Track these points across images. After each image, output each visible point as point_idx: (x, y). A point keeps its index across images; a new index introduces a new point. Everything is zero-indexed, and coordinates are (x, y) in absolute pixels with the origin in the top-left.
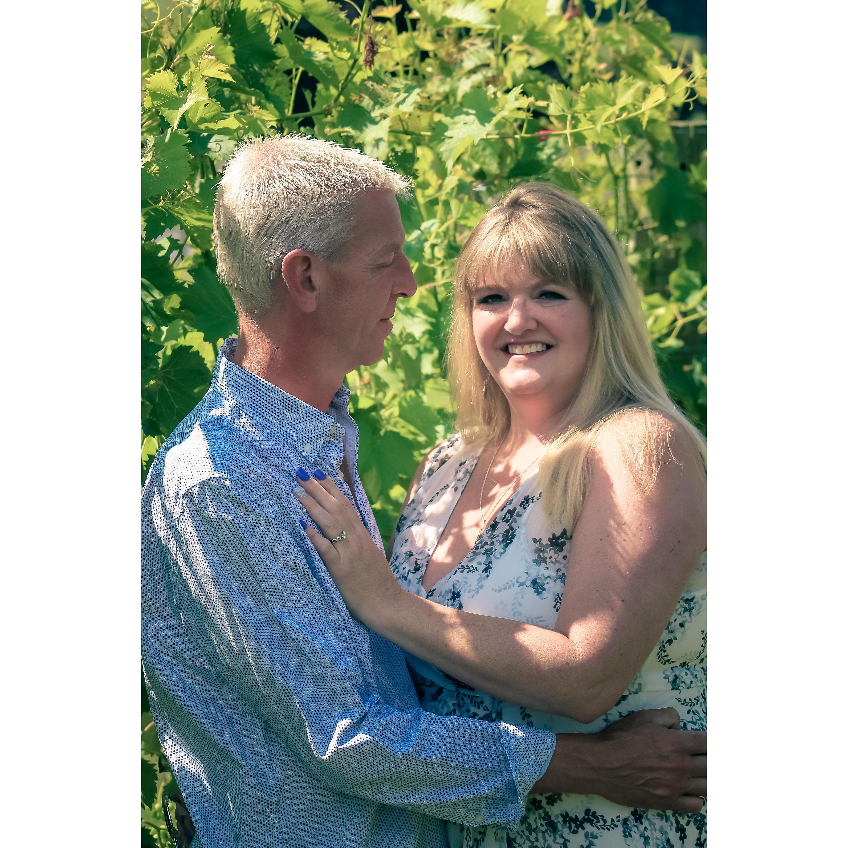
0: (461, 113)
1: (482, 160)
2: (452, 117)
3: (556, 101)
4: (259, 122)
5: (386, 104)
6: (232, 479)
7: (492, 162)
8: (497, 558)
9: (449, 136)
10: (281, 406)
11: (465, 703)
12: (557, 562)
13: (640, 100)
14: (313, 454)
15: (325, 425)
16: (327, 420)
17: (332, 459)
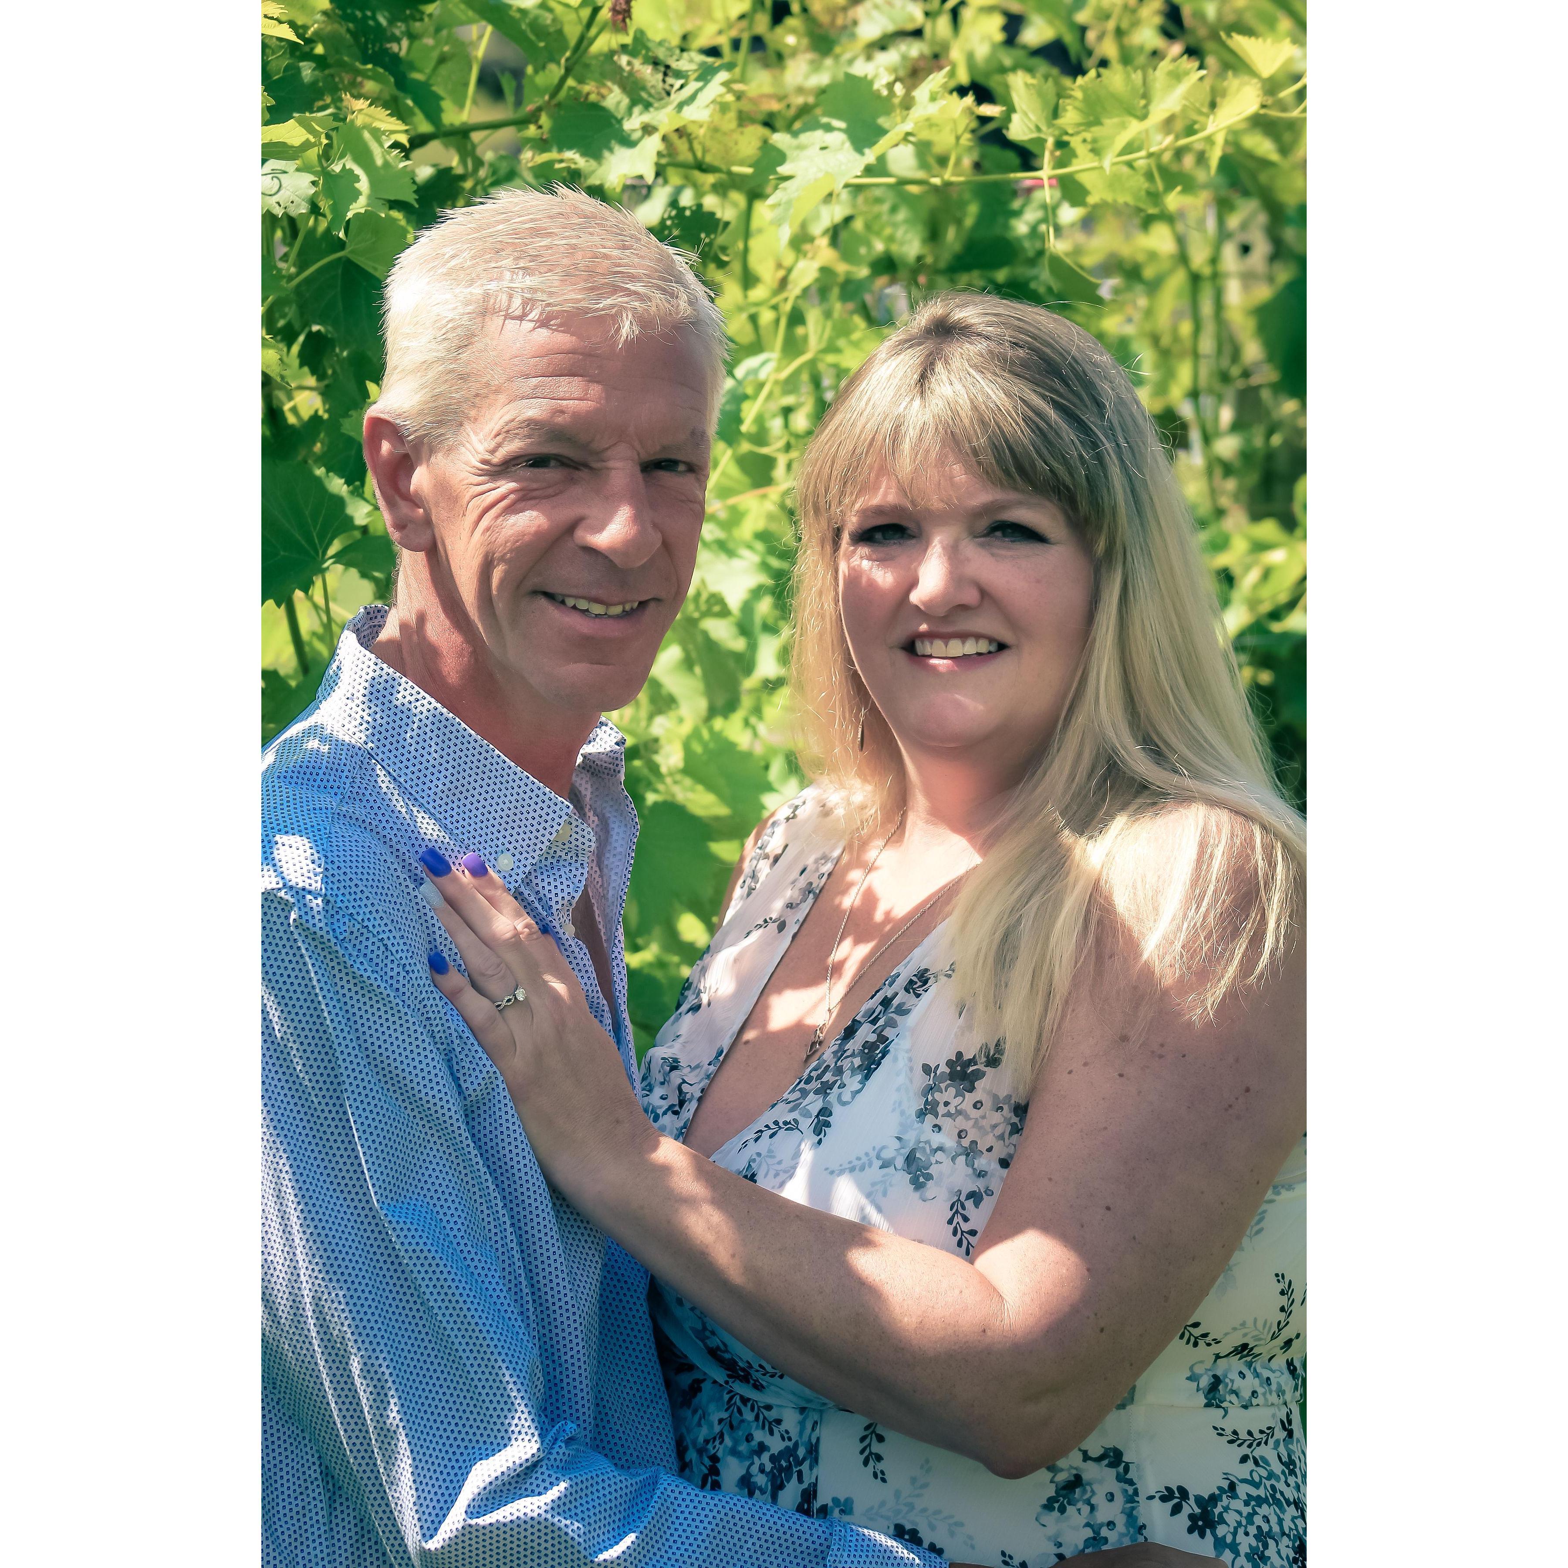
0: (815, 126)
1: (888, 231)
2: (795, 134)
3: (1024, 107)
4: (367, 135)
5: (656, 105)
6: (329, 897)
7: (909, 235)
8: (844, 1104)
9: (788, 174)
11: (743, 1421)
12: (959, 1112)
13: (1205, 110)
14: (515, 877)
15: (549, 818)
16: (557, 808)
17: (552, 895)
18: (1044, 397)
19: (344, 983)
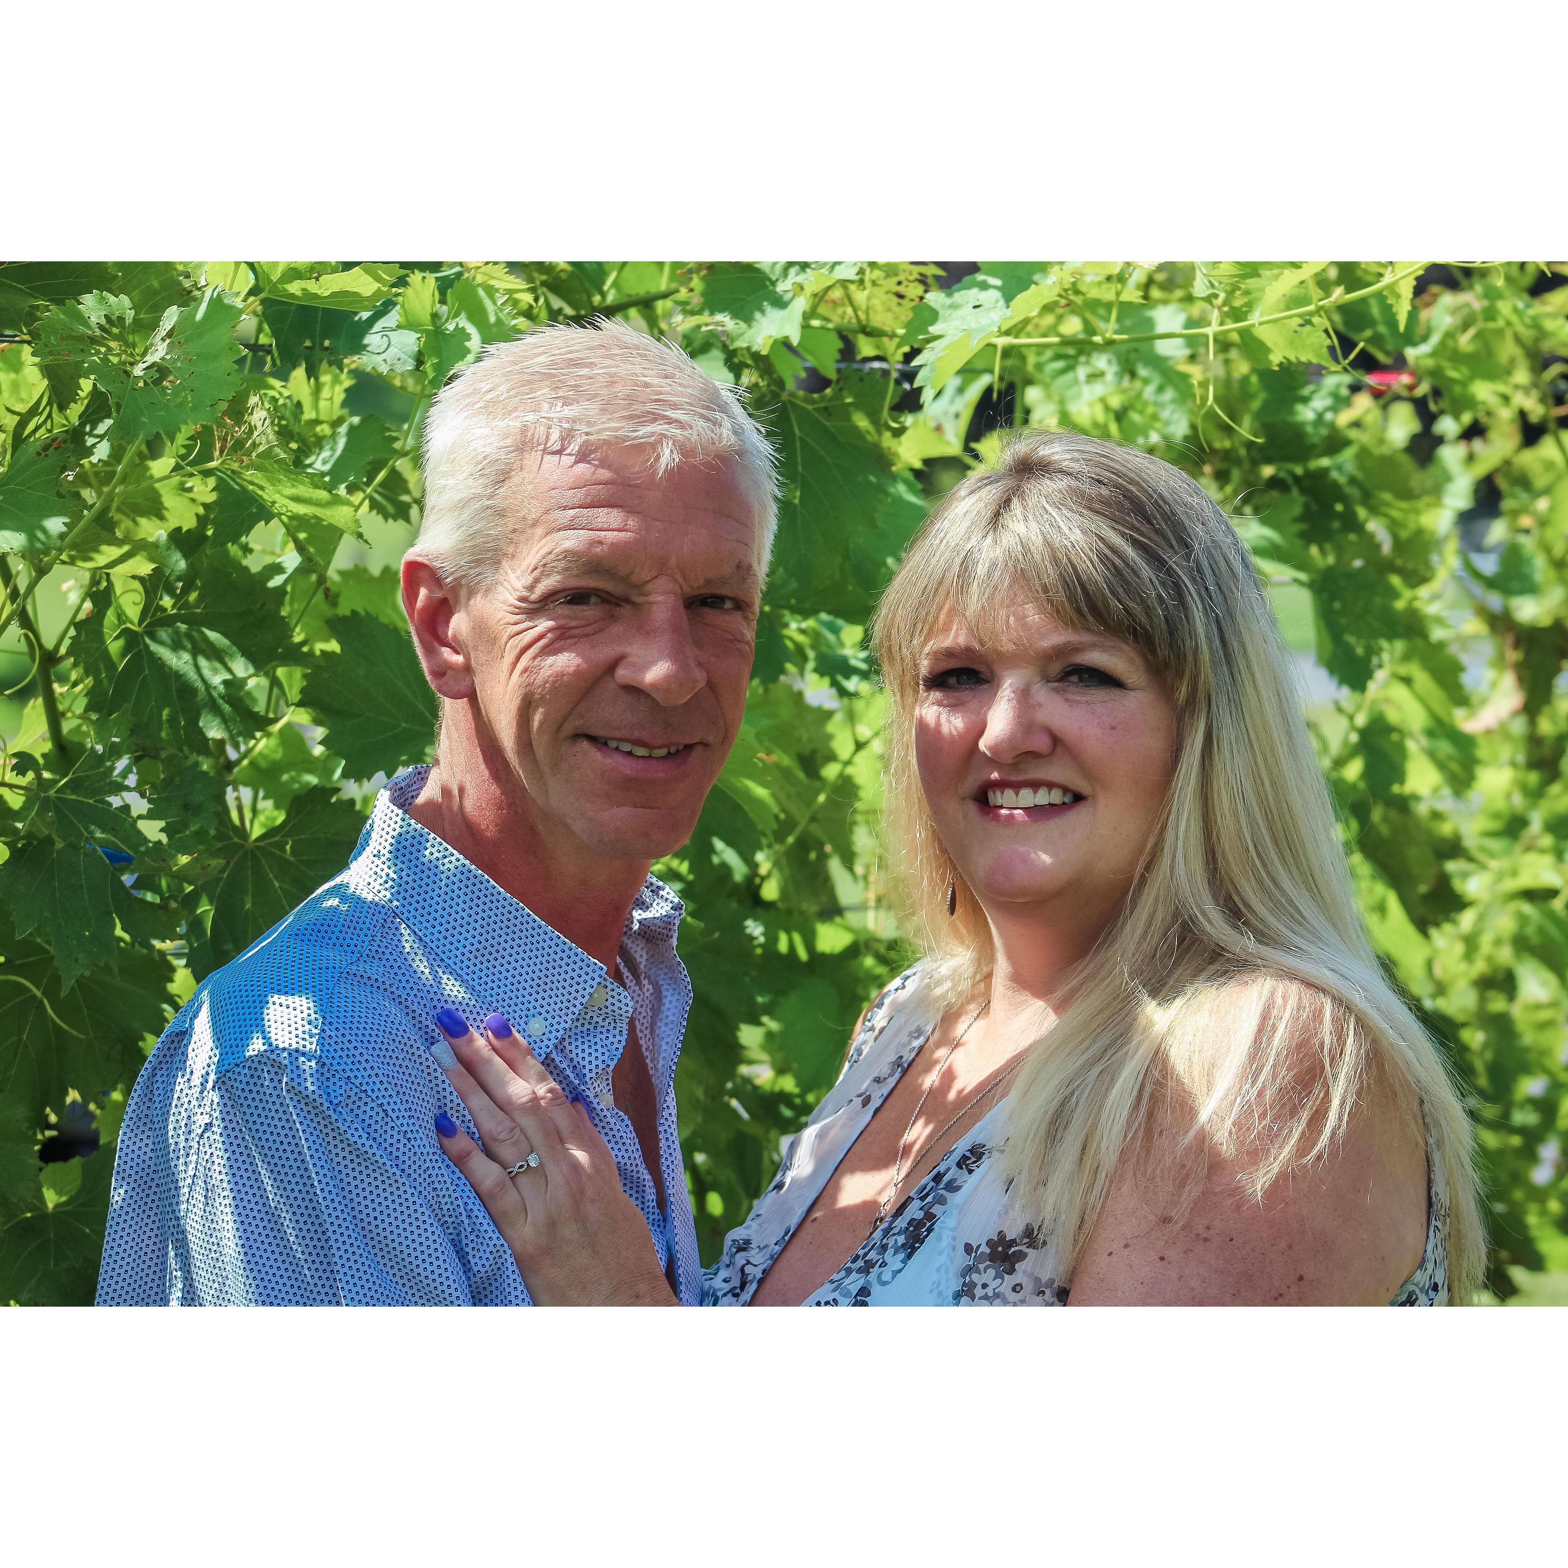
0: (971, 284)
2: (950, 293)
4: (481, 292)
6: (324, 1060)
7: (1176, 416)
8: (884, 1284)
9: (937, 333)
10: (491, 921)
12: (997, 1295)
14: (546, 1042)
15: (581, 980)
16: (589, 970)
17: (586, 1063)
18: (1123, 535)
19: (339, 1150)
